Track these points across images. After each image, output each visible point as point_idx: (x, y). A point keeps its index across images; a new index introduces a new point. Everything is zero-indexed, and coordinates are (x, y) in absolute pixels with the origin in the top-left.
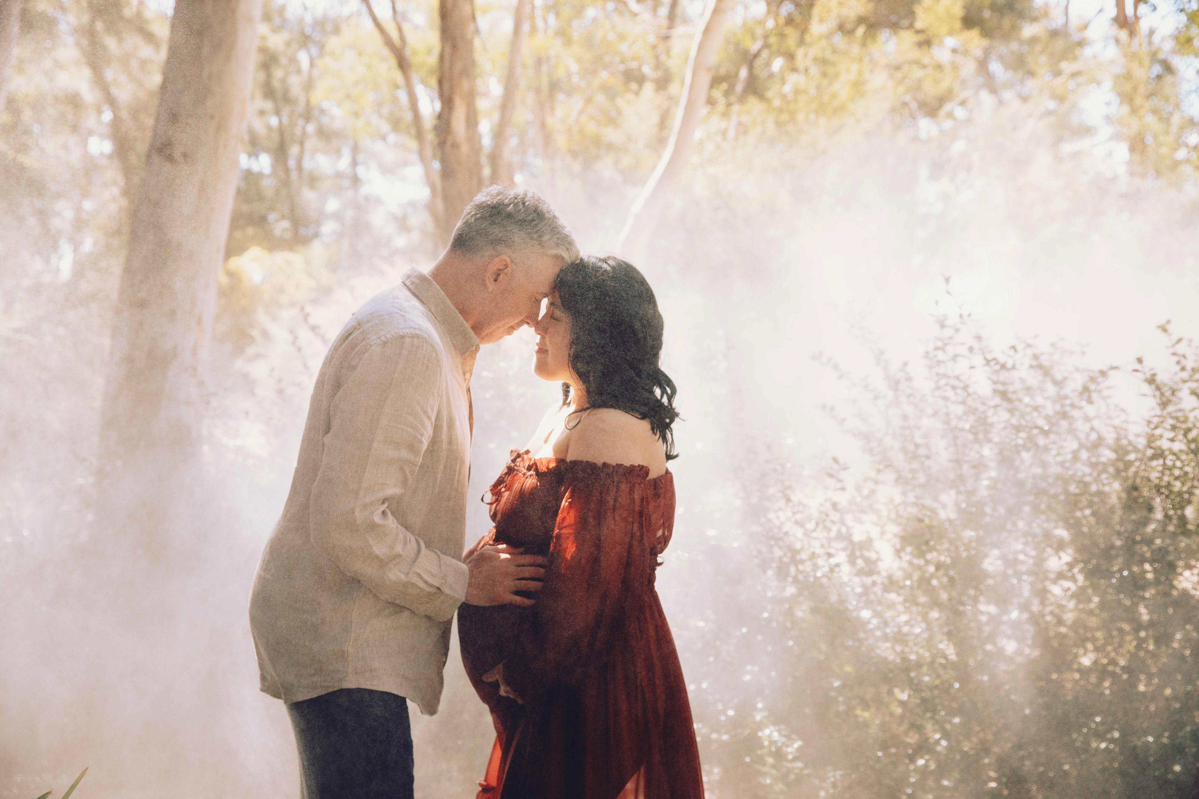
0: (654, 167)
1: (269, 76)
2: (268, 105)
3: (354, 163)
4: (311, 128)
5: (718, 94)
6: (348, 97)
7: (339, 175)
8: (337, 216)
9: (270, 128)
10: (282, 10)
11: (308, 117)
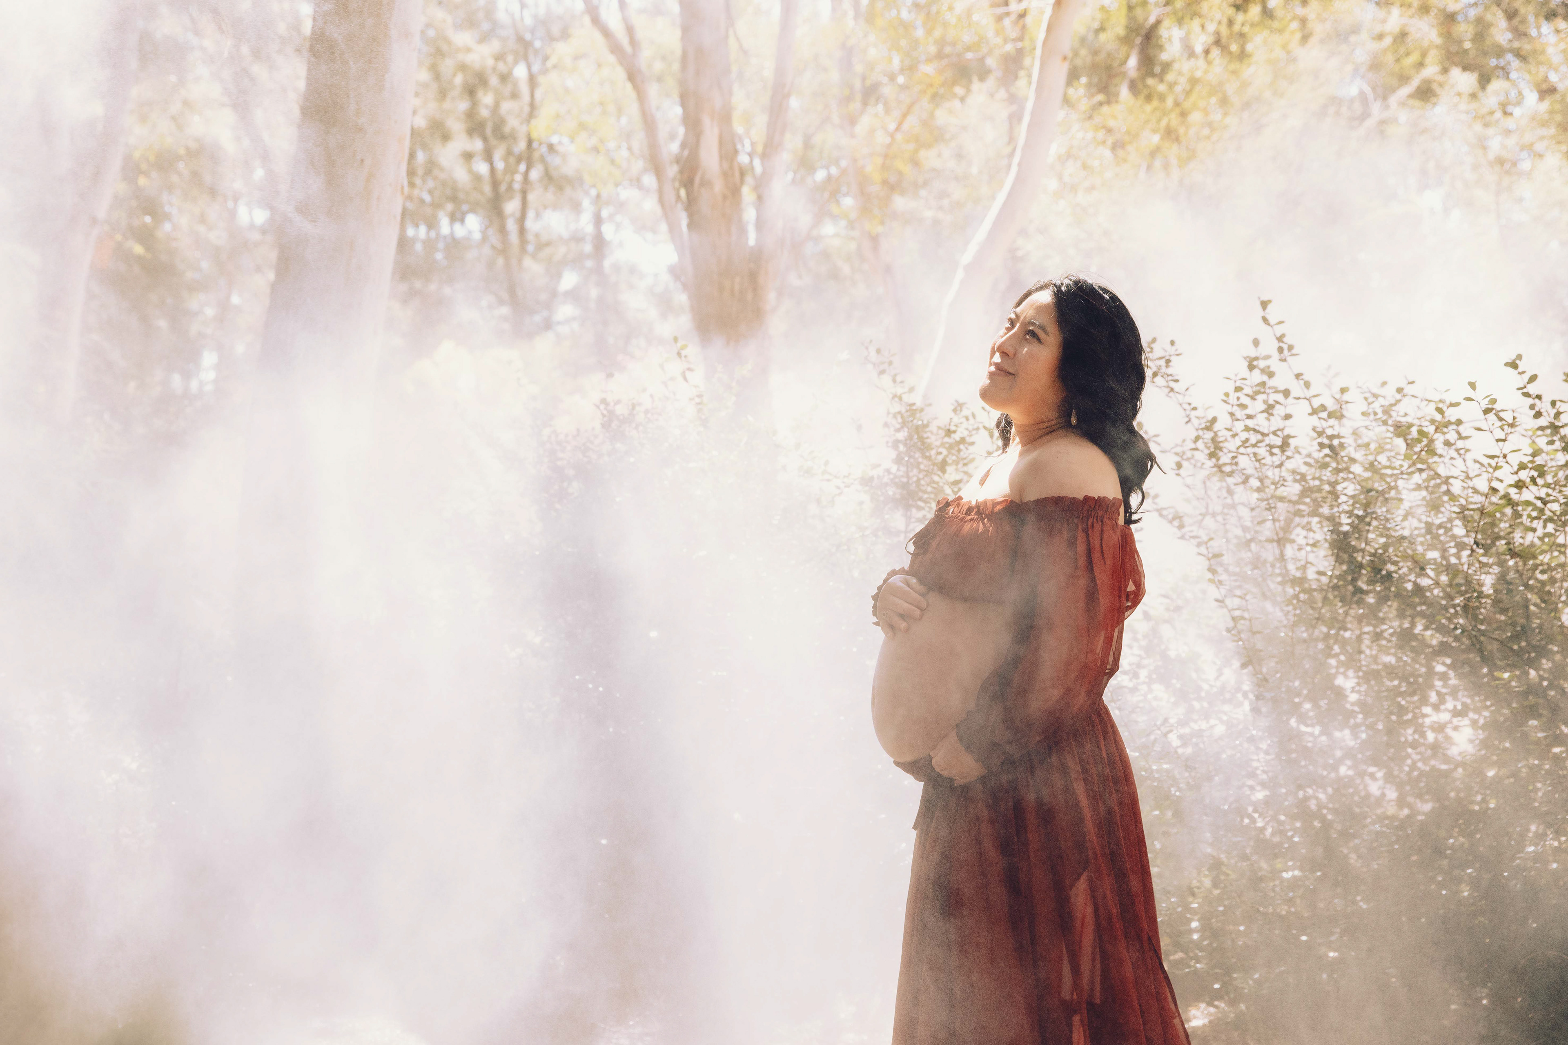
0: (993, 198)
1: (474, 104)
2: (478, 145)
3: (598, 221)
4: (535, 174)
5: (1078, 92)
6: (582, 126)
7: (577, 239)
8: (574, 295)
9: (477, 178)
10: (489, 12)
11: (528, 157)
